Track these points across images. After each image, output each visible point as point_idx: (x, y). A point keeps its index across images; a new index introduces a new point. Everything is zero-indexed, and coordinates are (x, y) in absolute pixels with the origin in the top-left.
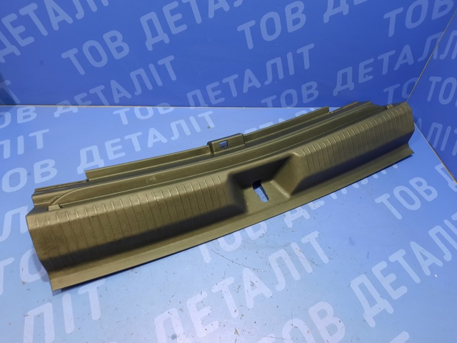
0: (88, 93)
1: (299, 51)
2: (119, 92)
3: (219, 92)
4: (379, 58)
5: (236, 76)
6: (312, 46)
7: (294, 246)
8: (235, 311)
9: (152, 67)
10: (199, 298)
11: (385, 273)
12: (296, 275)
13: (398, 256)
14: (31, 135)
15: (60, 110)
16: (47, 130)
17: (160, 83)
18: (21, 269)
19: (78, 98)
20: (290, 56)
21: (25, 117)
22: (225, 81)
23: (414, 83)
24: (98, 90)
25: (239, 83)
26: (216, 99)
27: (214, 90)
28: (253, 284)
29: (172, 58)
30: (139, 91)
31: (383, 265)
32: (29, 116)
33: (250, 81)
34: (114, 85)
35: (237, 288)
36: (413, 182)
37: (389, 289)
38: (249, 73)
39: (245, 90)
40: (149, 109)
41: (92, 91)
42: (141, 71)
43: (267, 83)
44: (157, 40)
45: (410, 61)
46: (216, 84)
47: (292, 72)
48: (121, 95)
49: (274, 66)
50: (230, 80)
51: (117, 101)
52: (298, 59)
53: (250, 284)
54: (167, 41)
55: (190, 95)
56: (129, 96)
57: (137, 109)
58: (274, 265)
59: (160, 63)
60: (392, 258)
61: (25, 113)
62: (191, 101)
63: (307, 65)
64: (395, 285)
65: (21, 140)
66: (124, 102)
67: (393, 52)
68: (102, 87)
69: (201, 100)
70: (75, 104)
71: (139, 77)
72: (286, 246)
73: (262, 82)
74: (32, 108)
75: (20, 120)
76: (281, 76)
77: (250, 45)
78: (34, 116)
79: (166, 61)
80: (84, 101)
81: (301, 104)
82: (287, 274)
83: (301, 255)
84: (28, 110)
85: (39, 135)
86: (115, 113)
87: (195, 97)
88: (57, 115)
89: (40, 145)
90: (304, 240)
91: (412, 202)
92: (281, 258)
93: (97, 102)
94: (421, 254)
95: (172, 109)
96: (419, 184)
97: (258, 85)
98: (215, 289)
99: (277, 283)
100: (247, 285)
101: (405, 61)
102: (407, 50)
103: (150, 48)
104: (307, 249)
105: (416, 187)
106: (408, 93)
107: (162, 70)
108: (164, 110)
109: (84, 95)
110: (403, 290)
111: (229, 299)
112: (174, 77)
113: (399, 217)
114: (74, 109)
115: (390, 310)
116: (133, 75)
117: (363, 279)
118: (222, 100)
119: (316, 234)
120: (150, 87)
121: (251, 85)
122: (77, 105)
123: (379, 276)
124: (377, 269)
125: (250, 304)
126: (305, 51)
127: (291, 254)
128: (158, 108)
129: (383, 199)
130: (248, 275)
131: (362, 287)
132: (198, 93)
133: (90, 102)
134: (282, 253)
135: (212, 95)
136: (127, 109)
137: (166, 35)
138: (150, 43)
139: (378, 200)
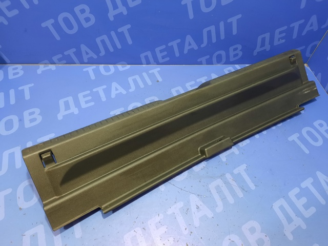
0: (63, 54)
1: (229, 21)
2: (87, 53)
3: (165, 53)
4: (292, 26)
5: (179, 41)
6: (240, 16)
7: (228, 176)
8: (186, 229)
9: (113, 34)
10: (158, 219)
11: (298, 196)
12: (231, 200)
13: (308, 183)
14: (20, 88)
15: (41, 68)
16: (33, 85)
17: (119, 46)
18: (18, 198)
19: (55, 58)
20: (222, 25)
21: (14, 74)
22: (170, 44)
23: (316, 45)
24: (71, 52)
25: (181, 46)
26: (163, 58)
27: (161, 51)
28: (198, 208)
29: (129, 26)
30: (103, 53)
31: (296, 190)
32: (18, 73)
33: (190, 44)
34: (84, 48)
35: (186, 211)
36: (316, 124)
37: (302, 209)
38: (189, 38)
39: (186, 51)
40: (111, 66)
41: (66, 53)
42: (105, 37)
43: (202, 46)
44: (117, 12)
45: (315, 28)
46: (164, 47)
47: (223, 37)
48: (89, 56)
49: (209, 32)
50: (174, 44)
51: (86, 61)
52: (228, 27)
53: (196, 207)
54: (125, 13)
55: (142, 56)
56: (95, 57)
57: (101, 67)
58: (214, 192)
59: (120, 30)
60: (303, 185)
61: (15, 71)
62: (143, 60)
63: (235, 32)
64: (306, 207)
65: (12, 92)
66: (91, 62)
67: (302, 21)
68: (74, 50)
69: (151, 60)
70: (53, 63)
71: (103, 42)
72: (222, 176)
73: (199, 46)
74: (20, 66)
75: (11, 77)
76: (214, 40)
77: (191, 16)
78: (21, 73)
79: (125, 29)
80: (60, 60)
81: (228, 62)
82: (224, 199)
83: (233, 183)
84: (17, 68)
85: (26, 89)
86: (84, 70)
87: (146, 57)
88: (39, 72)
89: (27, 96)
90: (236, 171)
91: (316, 140)
92: (218, 186)
93: (70, 62)
94: (325, 181)
95: (128, 66)
96: (321, 125)
97: (196, 48)
98: (169, 212)
99: (217, 206)
100: (194, 208)
101: (311, 28)
102: (314, 19)
103: (112, 19)
104: (238, 178)
105: (318, 127)
106: (311, 53)
107: (121, 36)
108: (123, 67)
109: (60, 56)
110: (313, 210)
111: (181, 219)
112: (130, 42)
113: (307, 152)
114: (52, 67)
115: (304, 227)
116: (98, 40)
117: (282, 202)
118: (168, 59)
119: (244, 166)
120: (111, 50)
121: (190, 47)
122: (55, 64)
123: (294, 199)
124: (293, 194)
125: (197, 223)
126: (234, 20)
127: (226, 183)
128: (118, 65)
129: (294, 137)
130: (194, 200)
131: (282, 208)
132: (149, 54)
133: (65, 62)
134: (219, 182)
135: (159, 56)
136: (94, 66)
137: (125, 8)
138: (111, 14)
139: (290, 139)
